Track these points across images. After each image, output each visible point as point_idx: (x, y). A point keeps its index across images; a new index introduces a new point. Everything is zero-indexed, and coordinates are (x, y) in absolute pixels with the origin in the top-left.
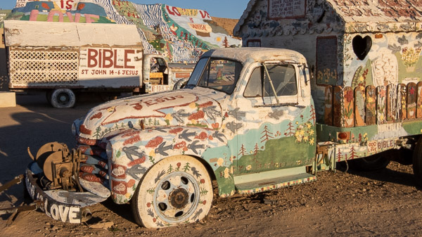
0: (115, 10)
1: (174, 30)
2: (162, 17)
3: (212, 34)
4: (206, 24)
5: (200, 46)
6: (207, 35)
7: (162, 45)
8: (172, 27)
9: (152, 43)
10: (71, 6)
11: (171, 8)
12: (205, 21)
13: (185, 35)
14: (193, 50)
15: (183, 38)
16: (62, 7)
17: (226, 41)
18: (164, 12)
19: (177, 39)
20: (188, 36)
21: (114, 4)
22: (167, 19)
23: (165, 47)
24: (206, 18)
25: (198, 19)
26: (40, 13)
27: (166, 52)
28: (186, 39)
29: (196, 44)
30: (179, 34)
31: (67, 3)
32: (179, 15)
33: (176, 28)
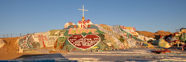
0: (102, 28)
2: (120, 30)
3: (139, 36)
4: (136, 32)
5: (138, 40)
6: (137, 36)
7: (124, 40)
8: (125, 33)
9: (119, 40)
10: (85, 27)
11: (122, 27)
12: (135, 31)
13: (131, 36)
14: (136, 42)
15: (130, 37)
16: (82, 27)
17: (145, 38)
18: (120, 28)
19: (128, 38)
20: (132, 36)
21: (101, 26)
22: (122, 30)
23: (125, 41)
24: (135, 30)
25: (132, 30)
26: (73, 29)
27: (126, 43)
28: (131, 37)
29: (136, 39)
30: (128, 36)
31: (84, 25)
32: (126, 29)
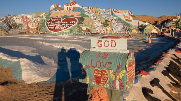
0: (90, 11)
1: (115, 19)
2: (110, 13)
3: (132, 20)
4: (130, 16)
5: (126, 25)
7: (108, 25)
8: (114, 17)
9: (103, 24)
11: (115, 10)
12: (130, 15)
13: (120, 20)
14: (122, 27)
15: (119, 22)
16: (67, 10)
17: (139, 23)
18: (112, 11)
19: (116, 22)
21: (90, 9)
22: (112, 14)
23: (109, 26)
24: (130, 14)
25: (127, 14)
26: (56, 12)
27: (110, 28)
28: (120, 22)
29: (125, 24)
30: (117, 20)
31: (70, 8)
32: (119, 12)
33: (116, 18)
